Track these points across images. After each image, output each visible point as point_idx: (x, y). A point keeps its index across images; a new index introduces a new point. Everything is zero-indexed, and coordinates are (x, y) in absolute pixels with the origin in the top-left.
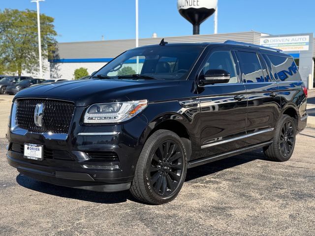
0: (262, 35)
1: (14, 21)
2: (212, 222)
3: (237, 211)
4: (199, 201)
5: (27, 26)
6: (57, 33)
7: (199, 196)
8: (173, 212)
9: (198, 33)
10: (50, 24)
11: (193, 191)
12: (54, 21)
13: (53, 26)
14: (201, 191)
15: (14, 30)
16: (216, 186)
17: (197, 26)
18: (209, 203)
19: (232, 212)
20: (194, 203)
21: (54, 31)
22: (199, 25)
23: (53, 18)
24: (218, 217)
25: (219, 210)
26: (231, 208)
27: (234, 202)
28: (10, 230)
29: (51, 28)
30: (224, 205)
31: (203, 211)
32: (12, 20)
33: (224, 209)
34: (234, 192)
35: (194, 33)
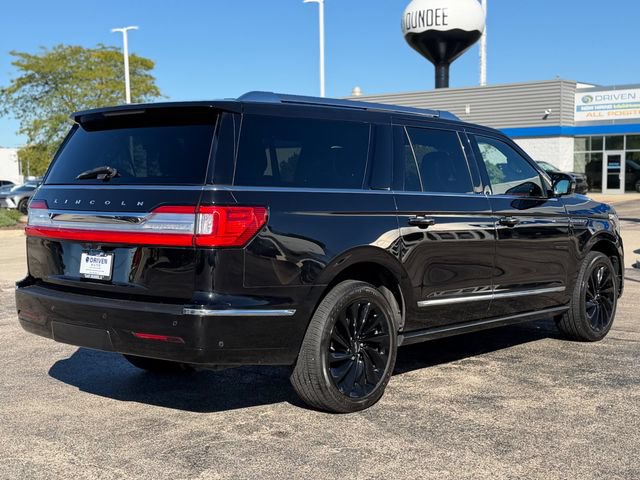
0: (579, 86)
1: (75, 69)
2: (471, 415)
3: (512, 402)
4: (451, 388)
5: (101, 79)
6: (161, 93)
7: (451, 382)
8: (409, 402)
9: (447, 86)
10: (147, 73)
11: (440, 374)
12: (155, 66)
13: (151, 78)
14: (454, 375)
15: (75, 87)
16: (479, 368)
17: (443, 68)
18: (467, 392)
19: (505, 403)
20: (442, 391)
21: (155, 88)
22: (447, 65)
23: (152, 60)
24: (482, 410)
25: (483, 400)
26: (503, 398)
27: (507, 390)
28: (166, 423)
29: (149, 82)
30: (491, 394)
31: (457, 402)
32: (71, 67)
33: (491, 398)
34: (510, 376)
35: (438, 85)
